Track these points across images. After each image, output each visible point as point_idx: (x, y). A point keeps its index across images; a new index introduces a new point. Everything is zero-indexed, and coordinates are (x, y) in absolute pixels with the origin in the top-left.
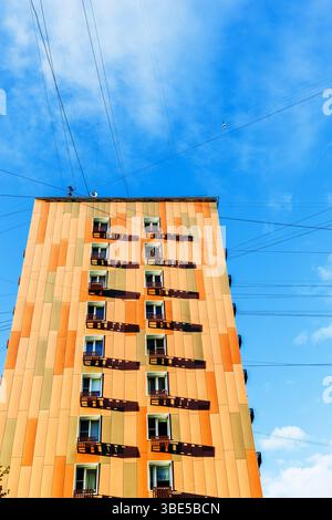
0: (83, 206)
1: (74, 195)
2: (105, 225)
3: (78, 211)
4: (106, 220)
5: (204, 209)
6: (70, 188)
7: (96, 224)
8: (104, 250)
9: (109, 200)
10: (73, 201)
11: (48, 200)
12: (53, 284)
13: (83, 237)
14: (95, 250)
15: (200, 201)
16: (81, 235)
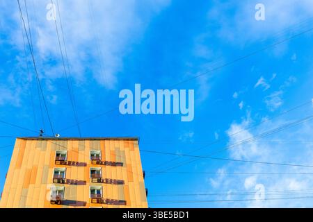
0: (49, 143)
1: (43, 136)
2: (64, 156)
3: (46, 147)
4: (65, 152)
5: (130, 145)
6: (41, 131)
7: (58, 155)
8: (62, 172)
9: (67, 139)
10: (43, 139)
11: (26, 139)
12: (26, 197)
13: (48, 164)
14: (56, 172)
15: (128, 140)
16: (47, 163)
